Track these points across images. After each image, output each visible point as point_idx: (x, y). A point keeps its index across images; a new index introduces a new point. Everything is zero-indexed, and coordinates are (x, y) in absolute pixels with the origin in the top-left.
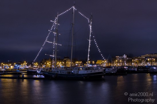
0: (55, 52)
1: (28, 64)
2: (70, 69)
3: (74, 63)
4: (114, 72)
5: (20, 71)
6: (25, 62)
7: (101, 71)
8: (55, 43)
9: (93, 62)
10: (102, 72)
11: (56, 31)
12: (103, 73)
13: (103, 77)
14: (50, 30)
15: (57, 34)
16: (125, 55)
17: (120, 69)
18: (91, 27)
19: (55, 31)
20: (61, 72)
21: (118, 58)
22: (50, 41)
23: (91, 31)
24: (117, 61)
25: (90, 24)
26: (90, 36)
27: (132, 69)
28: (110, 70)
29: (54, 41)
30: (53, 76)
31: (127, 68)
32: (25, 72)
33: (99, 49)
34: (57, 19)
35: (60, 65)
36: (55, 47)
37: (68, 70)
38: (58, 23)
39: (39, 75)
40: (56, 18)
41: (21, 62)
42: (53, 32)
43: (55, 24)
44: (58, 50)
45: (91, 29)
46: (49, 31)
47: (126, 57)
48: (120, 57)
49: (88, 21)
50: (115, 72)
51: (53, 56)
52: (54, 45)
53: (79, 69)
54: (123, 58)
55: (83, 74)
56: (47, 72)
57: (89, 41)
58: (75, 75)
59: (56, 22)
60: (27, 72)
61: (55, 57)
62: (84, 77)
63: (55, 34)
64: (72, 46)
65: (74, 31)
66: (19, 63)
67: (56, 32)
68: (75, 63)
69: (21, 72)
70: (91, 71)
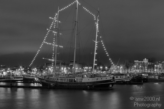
0: (54, 55)
1: (25, 69)
2: (73, 76)
3: (82, 68)
4: (127, 80)
5: (14, 78)
6: (21, 67)
7: (108, 79)
8: (54, 45)
9: (106, 68)
10: (111, 80)
11: (56, 30)
12: (112, 82)
13: (111, 86)
14: (49, 29)
15: (58, 34)
16: (145, 59)
17: (137, 77)
18: (97, 25)
19: (54, 30)
20: (62, 80)
21: (137, 63)
22: (49, 42)
23: (98, 30)
24: (135, 66)
25: (97, 22)
26: (97, 36)
27: (152, 77)
28: (123, 78)
29: (53, 42)
30: (52, 85)
31: (147, 75)
32: (21, 79)
33: (107, 52)
34: (57, 16)
35: (65, 71)
36: (55, 49)
37: (70, 77)
38: (59, 20)
39: (36, 83)
40: (56, 14)
41: (16, 67)
42: (52, 32)
43: (54, 21)
44: (58, 54)
45: (98, 28)
46: (48, 31)
47: (147, 61)
48: (139, 62)
49: (94, 18)
50: (129, 80)
51: (53, 60)
52: (53, 47)
53: (83, 77)
54: (144, 63)
55: (88, 83)
56: (45, 80)
57: (95, 42)
58: (78, 83)
59: (57, 19)
60: (22, 79)
61: (54, 61)
62: (88, 85)
63: (56, 34)
64: (74, 48)
65: (77, 30)
66: (15, 68)
67: (56, 32)
68: (84, 69)
69: (16, 79)
70: (97, 79)
